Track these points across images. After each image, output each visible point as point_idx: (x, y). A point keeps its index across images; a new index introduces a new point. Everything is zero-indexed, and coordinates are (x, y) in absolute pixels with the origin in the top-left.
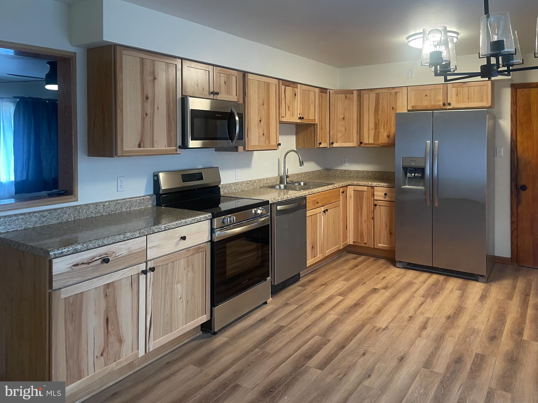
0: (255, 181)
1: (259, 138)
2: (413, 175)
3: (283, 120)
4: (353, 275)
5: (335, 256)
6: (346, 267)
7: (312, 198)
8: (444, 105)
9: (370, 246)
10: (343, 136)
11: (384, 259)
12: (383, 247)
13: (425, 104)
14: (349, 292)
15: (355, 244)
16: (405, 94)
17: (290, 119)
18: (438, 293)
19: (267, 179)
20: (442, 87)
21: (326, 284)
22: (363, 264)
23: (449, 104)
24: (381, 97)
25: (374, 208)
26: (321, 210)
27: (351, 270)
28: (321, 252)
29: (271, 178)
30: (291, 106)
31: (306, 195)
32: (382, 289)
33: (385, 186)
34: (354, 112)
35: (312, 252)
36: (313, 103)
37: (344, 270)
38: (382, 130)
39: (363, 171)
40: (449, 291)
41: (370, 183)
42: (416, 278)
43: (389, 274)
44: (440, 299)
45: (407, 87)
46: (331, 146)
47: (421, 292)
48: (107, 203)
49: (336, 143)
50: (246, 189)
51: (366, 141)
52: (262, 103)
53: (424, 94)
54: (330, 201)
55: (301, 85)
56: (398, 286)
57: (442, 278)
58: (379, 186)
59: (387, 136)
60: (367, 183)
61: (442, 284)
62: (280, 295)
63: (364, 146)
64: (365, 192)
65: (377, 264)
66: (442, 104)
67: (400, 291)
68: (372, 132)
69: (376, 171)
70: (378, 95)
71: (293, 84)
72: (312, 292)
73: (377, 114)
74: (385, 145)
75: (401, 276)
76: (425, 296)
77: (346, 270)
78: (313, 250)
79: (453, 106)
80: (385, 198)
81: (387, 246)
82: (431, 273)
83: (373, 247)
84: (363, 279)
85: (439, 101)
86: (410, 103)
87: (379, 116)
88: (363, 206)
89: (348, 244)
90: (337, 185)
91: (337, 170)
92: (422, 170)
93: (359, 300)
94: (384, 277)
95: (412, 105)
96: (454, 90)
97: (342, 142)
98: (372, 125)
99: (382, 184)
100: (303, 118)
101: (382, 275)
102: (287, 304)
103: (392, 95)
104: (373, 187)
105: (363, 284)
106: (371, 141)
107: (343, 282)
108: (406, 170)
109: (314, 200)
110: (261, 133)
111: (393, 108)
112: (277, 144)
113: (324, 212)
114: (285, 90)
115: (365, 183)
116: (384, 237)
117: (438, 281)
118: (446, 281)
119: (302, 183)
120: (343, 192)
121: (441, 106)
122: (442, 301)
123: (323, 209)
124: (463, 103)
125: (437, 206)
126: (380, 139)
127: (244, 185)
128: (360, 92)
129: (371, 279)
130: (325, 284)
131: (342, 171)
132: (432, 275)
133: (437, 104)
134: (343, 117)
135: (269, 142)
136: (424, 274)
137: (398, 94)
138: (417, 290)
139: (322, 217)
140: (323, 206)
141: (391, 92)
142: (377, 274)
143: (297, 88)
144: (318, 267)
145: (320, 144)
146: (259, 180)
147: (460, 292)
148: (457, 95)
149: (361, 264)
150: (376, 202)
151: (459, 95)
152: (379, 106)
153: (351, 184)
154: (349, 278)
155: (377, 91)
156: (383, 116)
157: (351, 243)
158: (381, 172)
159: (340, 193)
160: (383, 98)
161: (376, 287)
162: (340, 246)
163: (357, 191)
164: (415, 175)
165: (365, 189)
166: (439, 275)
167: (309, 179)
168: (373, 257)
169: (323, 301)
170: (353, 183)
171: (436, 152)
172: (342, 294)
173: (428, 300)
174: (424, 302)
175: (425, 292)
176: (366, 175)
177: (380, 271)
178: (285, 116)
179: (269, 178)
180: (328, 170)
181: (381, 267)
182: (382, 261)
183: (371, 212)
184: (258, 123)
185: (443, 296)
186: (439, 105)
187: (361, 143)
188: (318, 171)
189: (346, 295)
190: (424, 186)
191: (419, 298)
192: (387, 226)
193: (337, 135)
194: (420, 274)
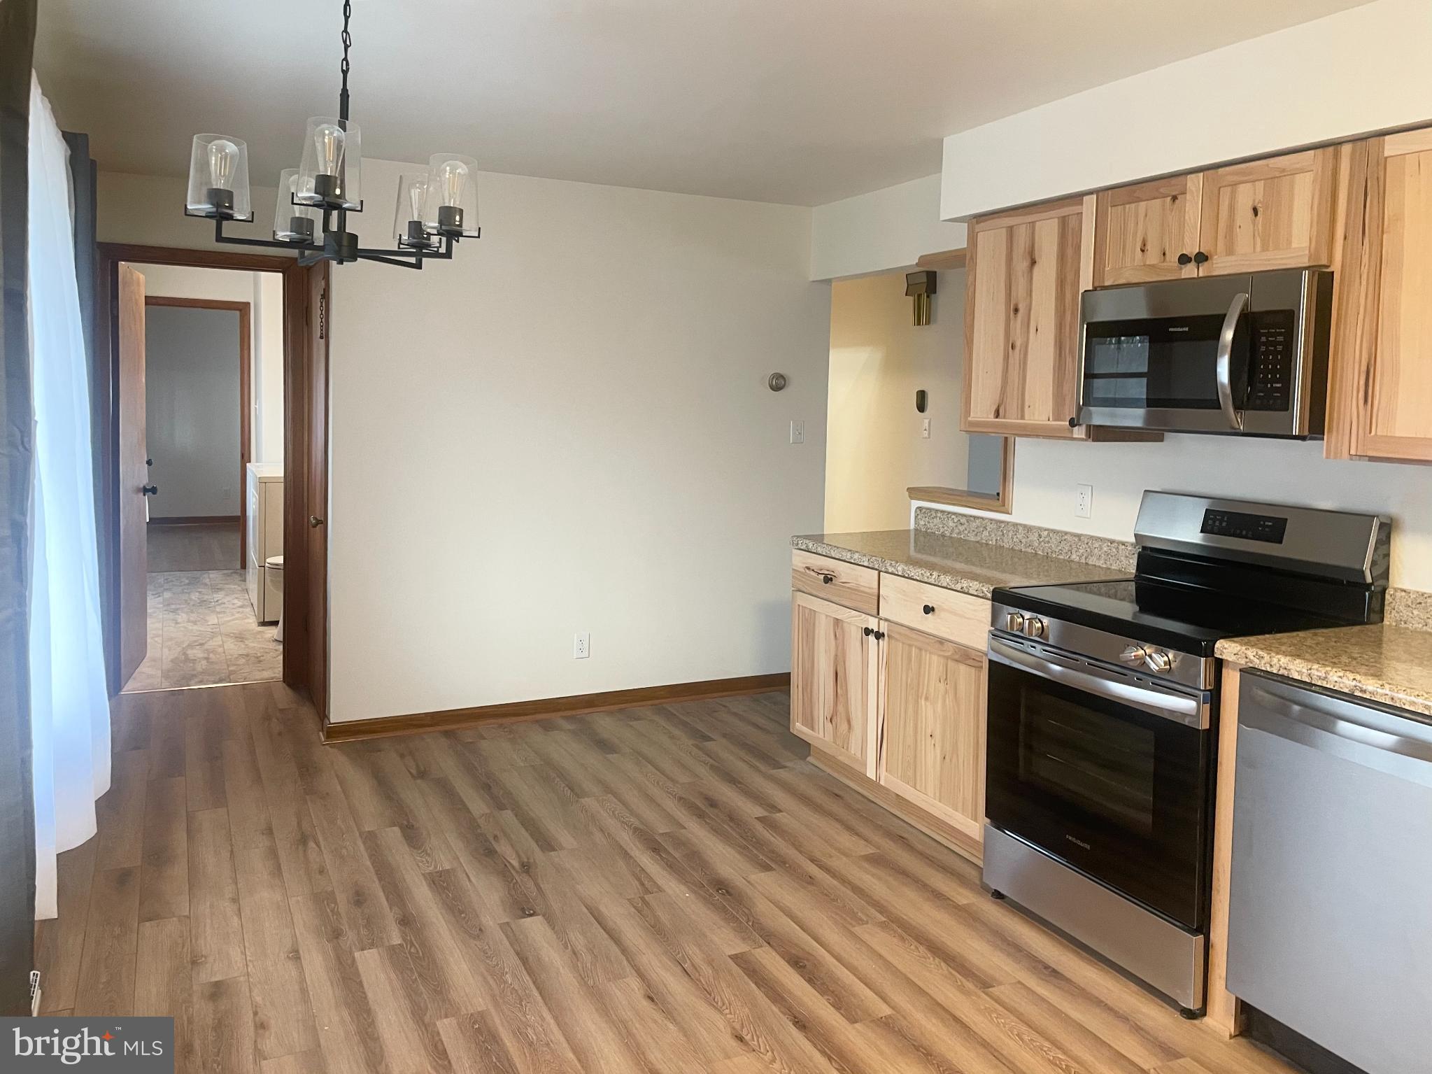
48: (1046, 533)
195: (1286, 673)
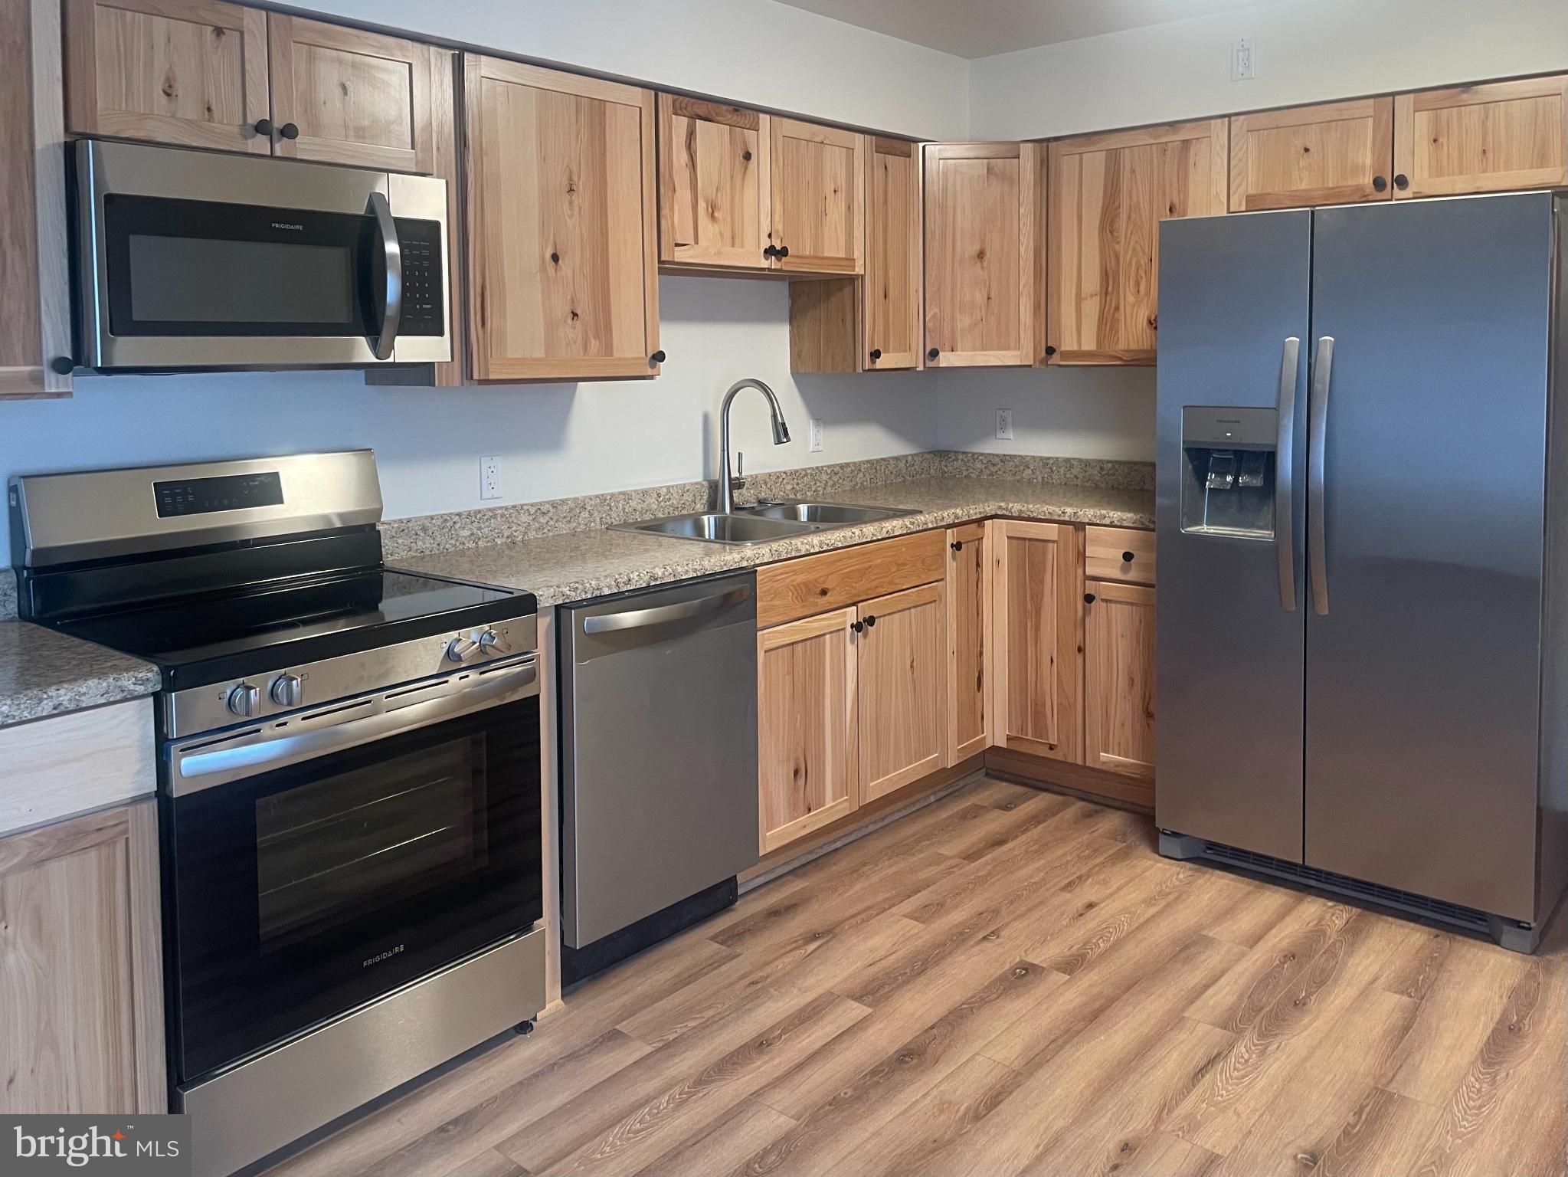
0: (581, 505)
1: (551, 327)
2: (1229, 479)
3: (682, 256)
4: (964, 890)
5: (929, 792)
6: (951, 848)
7: (795, 572)
8: (1379, 184)
9: (1070, 760)
10: (976, 324)
11: (1125, 810)
12: (1119, 764)
13: (1304, 186)
14: (907, 982)
15: (1015, 746)
16: (1218, 148)
17: (719, 253)
18: (1299, 1005)
19: (645, 493)
20: (1371, 112)
21: (829, 931)
22: (1029, 834)
23: (1402, 182)
24: (1128, 167)
25: (1084, 608)
26: (845, 622)
27: (966, 862)
28: (842, 788)
29: (665, 490)
30: (724, 201)
31: (758, 562)
32: (1058, 969)
33: (1125, 524)
34: (1024, 231)
35: (796, 789)
36: (842, 194)
37: (940, 859)
38: (1131, 299)
39: (1067, 460)
40: (1352, 992)
41: (1069, 510)
42: (1226, 913)
43: (1119, 889)
44: (1298, 1040)
45: (1226, 119)
46: (930, 364)
47: (1224, 995)
49: (949, 354)
50: (532, 535)
51: (1068, 343)
52: (565, 182)
53: (1298, 144)
54: (891, 583)
55: (776, 119)
56: (1135, 952)
57: (1338, 916)
58: (1104, 522)
59: (1150, 322)
60: (1057, 510)
61: (1331, 953)
62: (614, 981)
63: (1062, 363)
64: (1050, 545)
65: (1086, 837)
66: (1371, 182)
67: (1130, 987)
68: (1092, 308)
69: (1117, 462)
70: (1114, 158)
71: (740, 113)
72: (751, 972)
73: (1111, 232)
74: (1141, 356)
75: (1163, 903)
76: (1232, 1023)
77: (947, 858)
78: (801, 782)
79: (1416, 190)
80: (1125, 569)
81: (1133, 764)
82: (1299, 890)
83: (1080, 762)
84: (996, 912)
85: (1357, 169)
86: (1239, 186)
87: (1118, 243)
88: (1042, 598)
89: (989, 744)
90: (927, 519)
91: (973, 454)
92: (1268, 460)
93: (932, 1028)
94: (1091, 906)
95: (1252, 191)
96: (1423, 119)
97: (974, 350)
98: (1092, 281)
99: (1116, 515)
100: (784, 252)
101: (1089, 892)
102: (612, 1037)
103: (1168, 153)
104: (1080, 527)
105: (985, 938)
106: (1089, 344)
107: (906, 921)
108: (1201, 458)
109: (806, 584)
110: (562, 309)
111: (1171, 210)
112: (650, 355)
113: (858, 627)
114: (691, 134)
115: (1051, 508)
116: (1123, 725)
117: (1317, 933)
118: (1353, 933)
119: (803, 509)
120: (957, 546)
121: (1368, 191)
122: (1304, 1053)
123: (851, 615)
124: (1461, 173)
125: (1327, 613)
126: (1122, 334)
127: (524, 518)
128: (1044, 144)
129: (1029, 910)
130: (824, 935)
131: (991, 460)
132: (1300, 900)
133: (1350, 182)
134: (977, 248)
135: (608, 349)
136: (1268, 893)
137: (1192, 150)
138: (1207, 987)
139: (851, 649)
140: (853, 604)
141: (1166, 143)
142: (1064, 889)
143: (758, 130)
144: (838, 844)
145: (876, 354)
146: (602, 499)
147: (1405, 999)
148: (1435, 141)
149: (1023, 833)
150: (1091, 587)
151: (1443, 140)
152: (1117, 204)
153: (999, 513)
154: (941, 905)
155: (1113, 143)
156: (1132, 242)
157: (1002, 743)
158: (1136, 463)
159: (944, 550)
160: (1133, 171)
161: (1033, 959)
162: (944, 754)
163: (1022, 542)
164: (1236, 480)
165: (1051, 531)
166: (1330, 904)
167: (853, 489)
168: (1082, 799)
169: (772, 1029)
170: (1006, 509)
171: (1322, 386)
172: (873, 992)
173: (1241, 1049)
174: (1219, 1054)
175: (1241, 996)
176: (1081, 476)
177: (1084, 870)
178: (692, 242)
179: (654, 489)
180: (942, 454)
181: (1097, 851)
182: (1112, 821)
183: (1076, 622)
184: (543, 269)
185: (1319, 1023)
186: (1359, 189)
187: (1050, 351)
188: (897, 459)
189: (886, 997)
190: (1274, 528)
191: (1203, 1029)
192: (1132, 681)
193: (953, 320)
194: (1249, 894)
195: (597, 593)
